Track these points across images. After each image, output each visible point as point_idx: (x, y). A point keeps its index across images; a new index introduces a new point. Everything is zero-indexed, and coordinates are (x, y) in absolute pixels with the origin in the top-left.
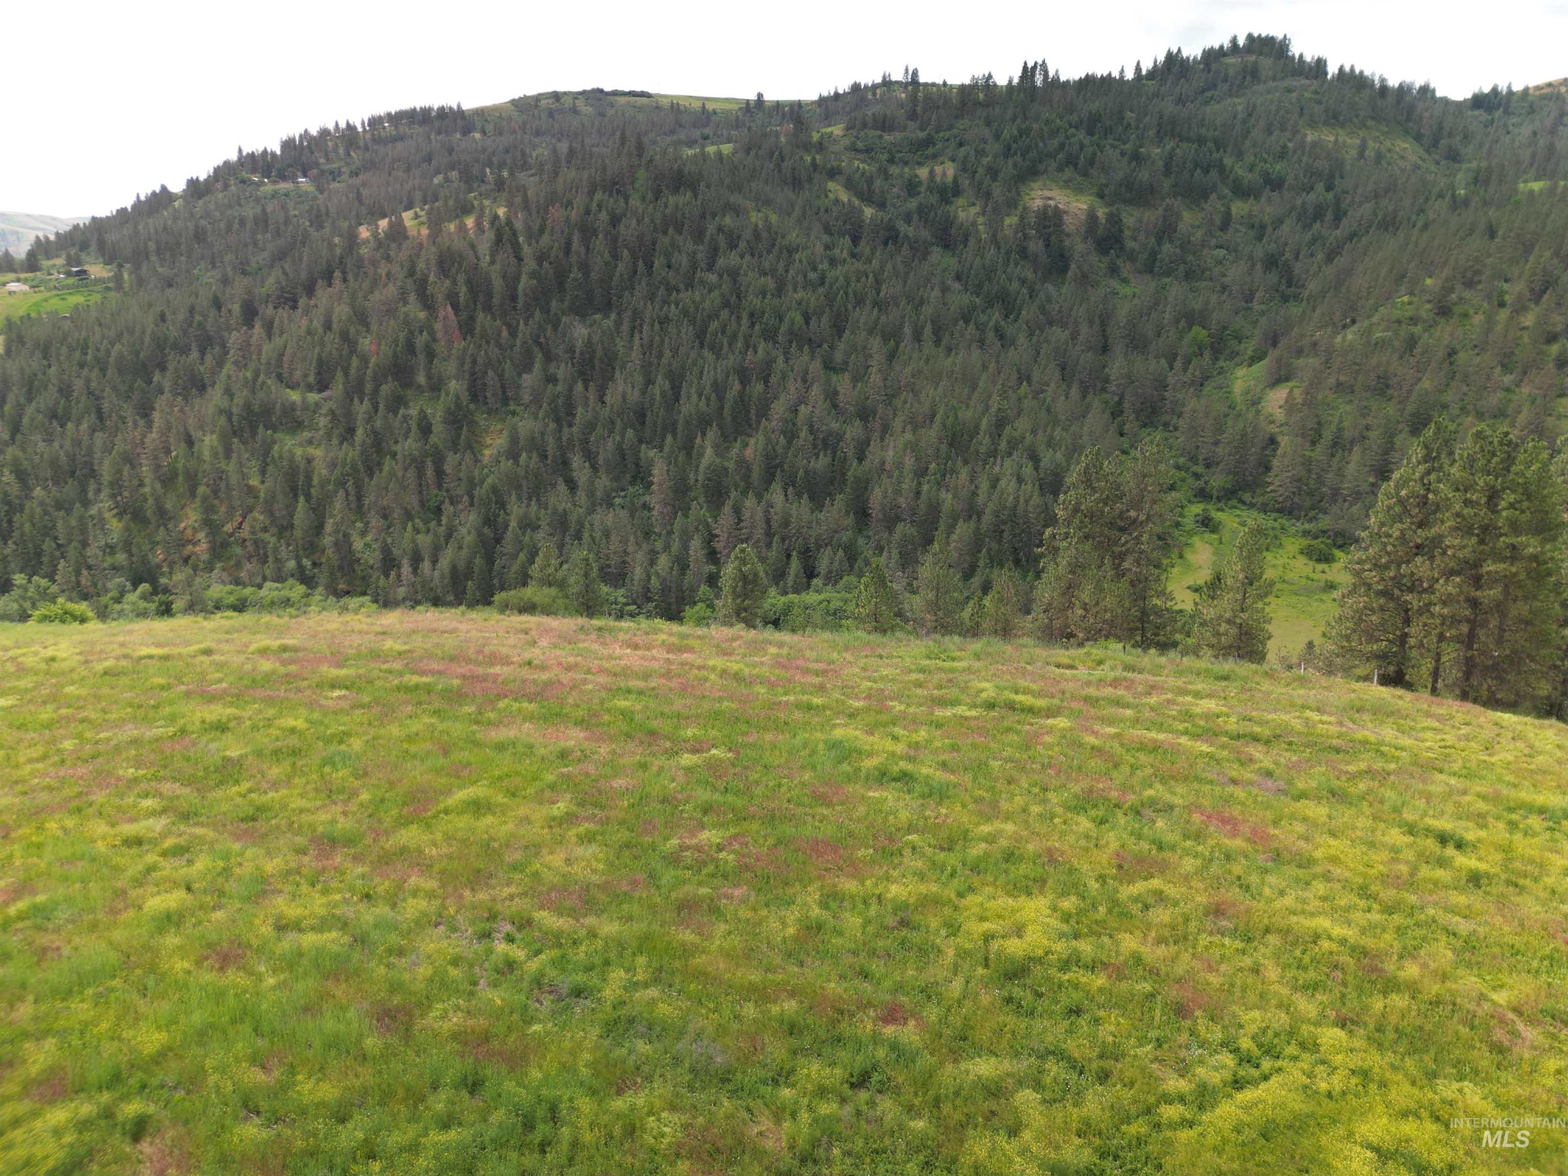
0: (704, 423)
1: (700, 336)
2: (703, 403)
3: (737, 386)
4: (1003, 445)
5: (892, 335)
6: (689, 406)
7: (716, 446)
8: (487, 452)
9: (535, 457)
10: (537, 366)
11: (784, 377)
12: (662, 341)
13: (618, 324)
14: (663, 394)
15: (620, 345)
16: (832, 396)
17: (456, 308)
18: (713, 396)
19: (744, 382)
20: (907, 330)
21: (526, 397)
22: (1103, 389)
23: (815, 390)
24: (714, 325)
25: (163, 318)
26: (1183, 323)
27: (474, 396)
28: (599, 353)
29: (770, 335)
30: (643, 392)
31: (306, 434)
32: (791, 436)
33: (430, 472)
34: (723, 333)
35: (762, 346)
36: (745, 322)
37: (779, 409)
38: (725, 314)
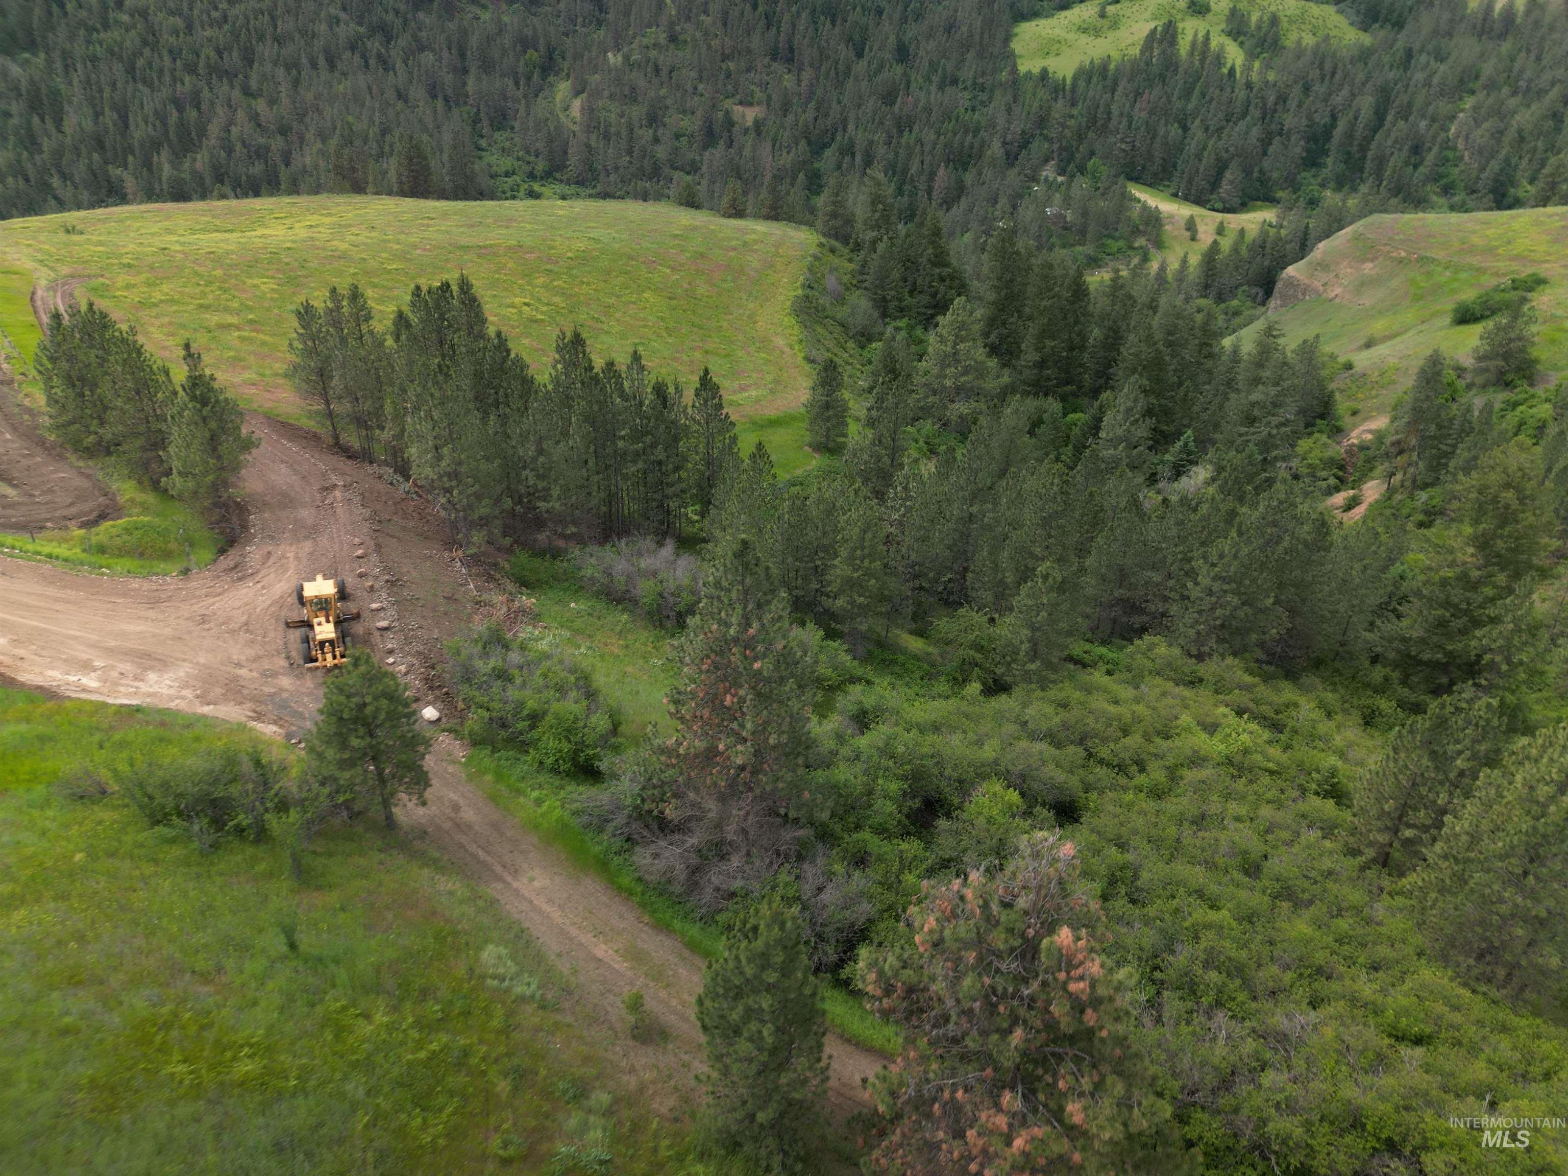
0: (156, 145)
1: (131, 70)
2: (150, 128)
3: (175, 114)
4: (387, 149)
5: (292, 66)
6: (139, 132)
7: (171, 162)
9: (21, 182)
11: (212, 104)
12: (98, 77)
13: (50, 61)
14: (114, 124)
15: (59, 81)
16: (254, 117)
18: (158, 123)
19: (180, 109)
20: (304, 60)
22: (466, 103)
23: (240, 115)
24: (140, 62)
26: (519, 48)
28: (44, 90)
29: (191, 69)
30: (96, 123)
32: (230, 151)
34: (151, 68)
35: (187, 79)
36: (167, 58)
37: (214, 129)
38: (147, 51)
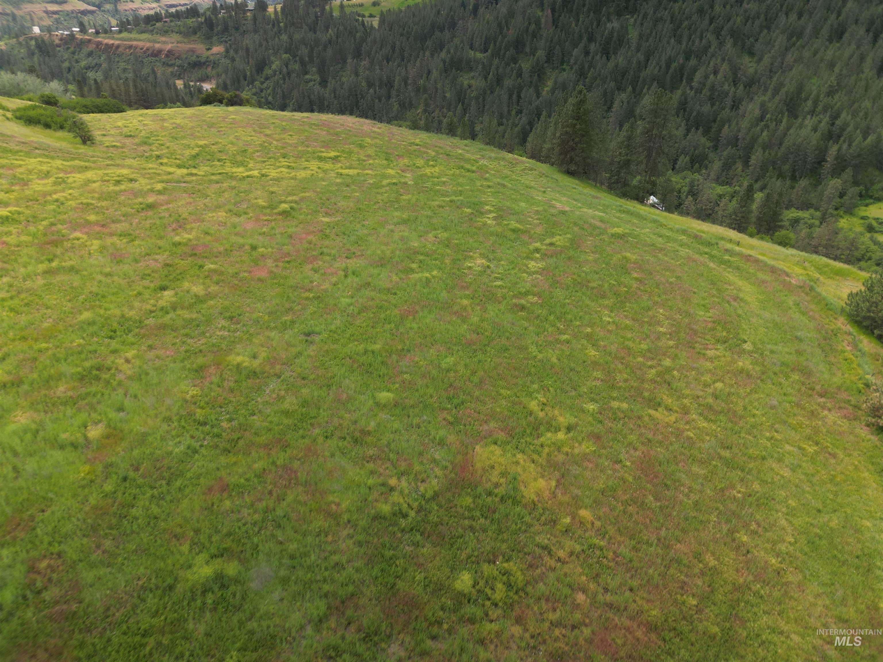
3: (681, 61)
8: (546, 89)
10: (582, 45)
11: (713, 56)
12: (652, 33)
14: (639, 63)
17: (553, 10)
18: (664, 66)
21: (572, 61)
24: (686, 23)
25: (439, 12)
27: (548, 61)
31: (472, 74)
32: (699, 91)
33: (515, 96)
36: (707, 22)
38: (695, 17)
